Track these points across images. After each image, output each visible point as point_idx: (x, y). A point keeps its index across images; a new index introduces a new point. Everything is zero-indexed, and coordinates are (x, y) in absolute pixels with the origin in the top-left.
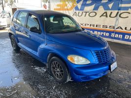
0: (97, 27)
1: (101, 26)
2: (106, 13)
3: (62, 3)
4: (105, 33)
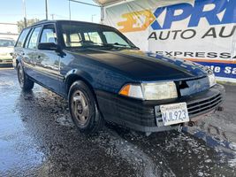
0: (197, 56)
1: (206, 55)
2: (213, 29)
3: (125, 19)
4: (212, 67)
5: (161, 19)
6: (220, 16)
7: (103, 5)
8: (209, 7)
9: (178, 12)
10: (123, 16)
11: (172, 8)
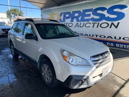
5: (62, 18)
6: (80, 18)
7: (42, 9)
8: (76, 15)
9: (67, 16)
10: (49, 15)
11: (65, 14)
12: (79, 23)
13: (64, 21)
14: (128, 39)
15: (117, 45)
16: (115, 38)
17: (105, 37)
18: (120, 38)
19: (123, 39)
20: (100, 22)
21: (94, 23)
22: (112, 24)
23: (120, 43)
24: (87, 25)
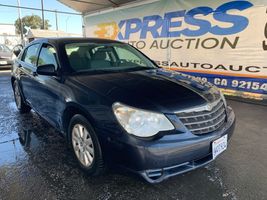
2: (156, 42)
3: (99, 29)
5: (123, 30)
6: (159, 31)
8: (152, 23)
12: (159, 40)
13: (127, 37)
14: (256, 69)
15: (235, 83)
16: (231, 67)
17: (211, 67)
18: (241, 68)
19: (247, 69)
20: (202, 38)
21: (190, 40)
22: (225, 39)
23: (240, 78)
24: (176, 44)
